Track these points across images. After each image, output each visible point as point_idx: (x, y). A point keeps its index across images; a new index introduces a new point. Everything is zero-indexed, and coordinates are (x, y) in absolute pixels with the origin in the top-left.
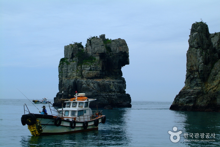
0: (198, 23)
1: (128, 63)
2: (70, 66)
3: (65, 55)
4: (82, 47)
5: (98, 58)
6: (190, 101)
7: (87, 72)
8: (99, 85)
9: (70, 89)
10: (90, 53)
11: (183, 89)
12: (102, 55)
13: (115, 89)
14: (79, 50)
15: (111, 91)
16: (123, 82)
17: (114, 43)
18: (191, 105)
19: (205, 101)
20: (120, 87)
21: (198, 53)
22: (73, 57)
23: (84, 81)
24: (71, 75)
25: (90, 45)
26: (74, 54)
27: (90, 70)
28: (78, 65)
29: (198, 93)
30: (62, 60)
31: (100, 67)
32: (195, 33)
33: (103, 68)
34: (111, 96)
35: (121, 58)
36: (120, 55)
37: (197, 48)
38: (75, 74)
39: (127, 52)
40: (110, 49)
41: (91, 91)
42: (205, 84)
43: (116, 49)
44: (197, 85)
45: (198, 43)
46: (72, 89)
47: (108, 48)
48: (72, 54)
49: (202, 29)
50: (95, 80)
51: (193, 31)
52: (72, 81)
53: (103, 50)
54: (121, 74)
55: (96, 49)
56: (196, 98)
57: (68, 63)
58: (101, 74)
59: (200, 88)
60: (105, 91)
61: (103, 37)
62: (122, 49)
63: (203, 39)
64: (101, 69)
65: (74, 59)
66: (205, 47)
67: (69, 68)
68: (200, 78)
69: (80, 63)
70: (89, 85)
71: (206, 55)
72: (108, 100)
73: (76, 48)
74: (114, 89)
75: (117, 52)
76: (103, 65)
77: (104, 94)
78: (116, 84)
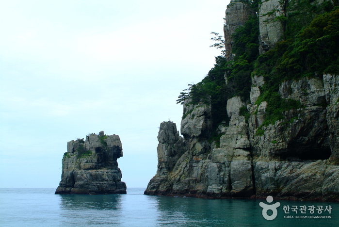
0: (165, 122)
1: (122, 156)
2: (70, 159)
3: (68, 150)
4: (84, 142)
5: (94, 152)
6: (154, 188)
7: (84, 164)
8: (91, 175)
9: (68, 179)
10: (88, 148)
11: (154, 178)
12: (98, 150)
13: (109, 178)
14: (80, 145)
15: (103, 180)
16: (119, 171)
17: (109, 138)
18: (154, 190)
19: (165, 187)
20: (114, 176)
21: (164, 147)
22: (74, 151)
23: (79, 172)
24: (70, 167)
25: (89, 141)
26: (75, 149)
27: (87, 162)
28: (77, 158)
29: (162, 181)
30: (66, 154)
31: (95, 160)
32: (162, 131)
33: (98, 160)
34: (103, 184)
35: (115, 151)
36: (114, 149)
37: (163, 143)
38: (73, 166)
39: (120, 146)
40: (106, 144)
41: (83, 180)
42: (170, 173)
43: (110, 144)
44: (164, 173)
45: (164, 139)
46: (69, 179)
47: (105, 143)
48: (73, 149)
49: (168, 127)
50: (89, 171)
51: (161, 129)
52: (70, 172)
53: (98, 145)
54: (116, 164)
55: (92, 144)
56: (159, 185)
57: (69, 157)
58: (96, 166)
59: (165, 176)
60: (97, 180)
61: (102, 133)
62: (115, 144)
63: (169, 135)
64: (96, 161)
65: (75, 153)
66: (171, 142)
67: (69, 161)
68: (166, 168)
69: (79, 157)
70: (82, 175)
71: (171, 148)
72: (98, 187)
73: (77, 144)
74: (107, 178)
75: (112, 146)
76: (98, 158)
77: (95, 183)
78: (110, 173)
